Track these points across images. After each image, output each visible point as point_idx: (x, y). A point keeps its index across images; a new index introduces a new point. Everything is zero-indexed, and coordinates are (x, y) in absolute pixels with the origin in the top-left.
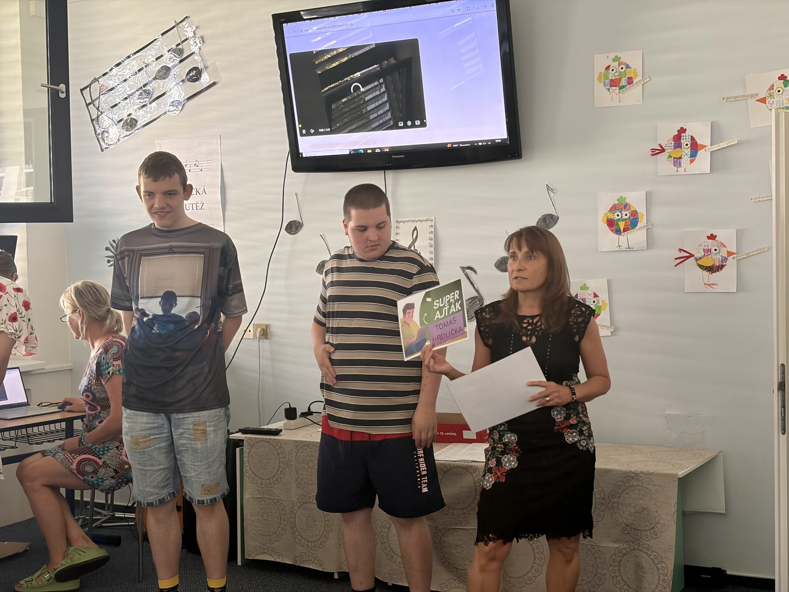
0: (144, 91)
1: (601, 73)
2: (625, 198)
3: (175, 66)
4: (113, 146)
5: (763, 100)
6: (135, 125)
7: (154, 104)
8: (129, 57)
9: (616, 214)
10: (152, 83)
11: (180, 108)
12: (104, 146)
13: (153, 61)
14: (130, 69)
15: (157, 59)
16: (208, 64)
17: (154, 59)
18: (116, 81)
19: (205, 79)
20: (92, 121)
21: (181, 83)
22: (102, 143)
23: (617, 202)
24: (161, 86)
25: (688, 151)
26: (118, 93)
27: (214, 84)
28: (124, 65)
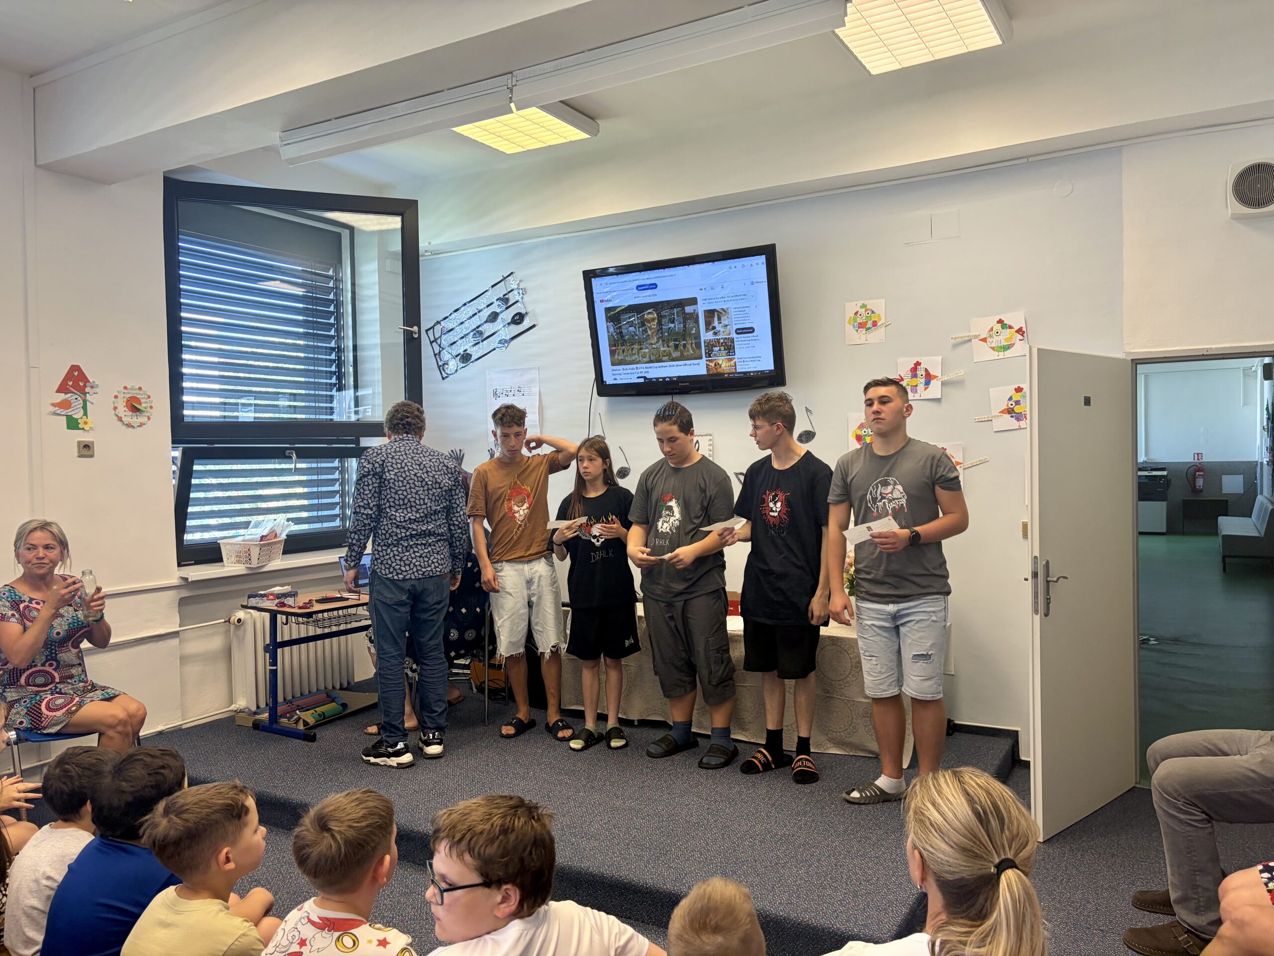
0: (477, 332)
1: (850, 317)
3: (502, 312)
4: (452, 376)
5: (984, 340)
6: (470, 359)
7: (485, 342)
8: (465, 304)
9: (864, 431)
10: (484, 325)
11: (507, 345)
12: (445, 375)
13: (485, 308)
14: (466, 314)
15: (488, 306)
16: (530, 310)
17: (485, 306)
18: (455, 323)
19: (526, 323)
20: (435, 355)
21: (507, 326)
22: (443, 373)
23: (864, 421)
24: (491, 327)
25: (923, 381)
26: (457, 333)
27: (534, 326)
28: (461, 311)
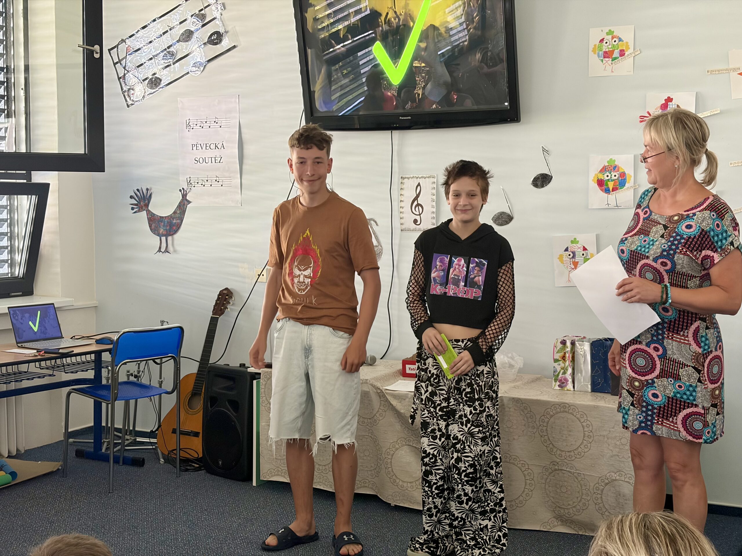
0: (168, 52)
1: (595, 45)
2: (615, 160)
3: (197, 30)
4: (138, 103)
6: (159, 84)
7: (177, 64)
8: (154, 20)
9: (606, 175)
10: (176, 45)
11: (202, 68)
12: (130, 102)
13: (177, 25)
14: (154, 32)
15: (181, 23)
16: (229, 28)
17: (178, 23)
18: (142, 42)
20: (119, 79)
21: (203, 46)
22: (128, 99)
23: (607, 164)
24: (184, 48)
26: (144, 54)
27: (234, 47)
28: (150, 28)
